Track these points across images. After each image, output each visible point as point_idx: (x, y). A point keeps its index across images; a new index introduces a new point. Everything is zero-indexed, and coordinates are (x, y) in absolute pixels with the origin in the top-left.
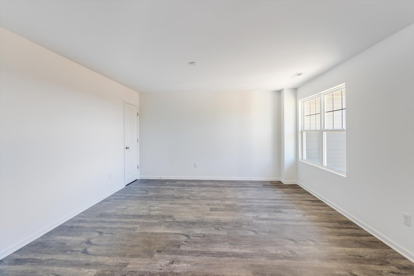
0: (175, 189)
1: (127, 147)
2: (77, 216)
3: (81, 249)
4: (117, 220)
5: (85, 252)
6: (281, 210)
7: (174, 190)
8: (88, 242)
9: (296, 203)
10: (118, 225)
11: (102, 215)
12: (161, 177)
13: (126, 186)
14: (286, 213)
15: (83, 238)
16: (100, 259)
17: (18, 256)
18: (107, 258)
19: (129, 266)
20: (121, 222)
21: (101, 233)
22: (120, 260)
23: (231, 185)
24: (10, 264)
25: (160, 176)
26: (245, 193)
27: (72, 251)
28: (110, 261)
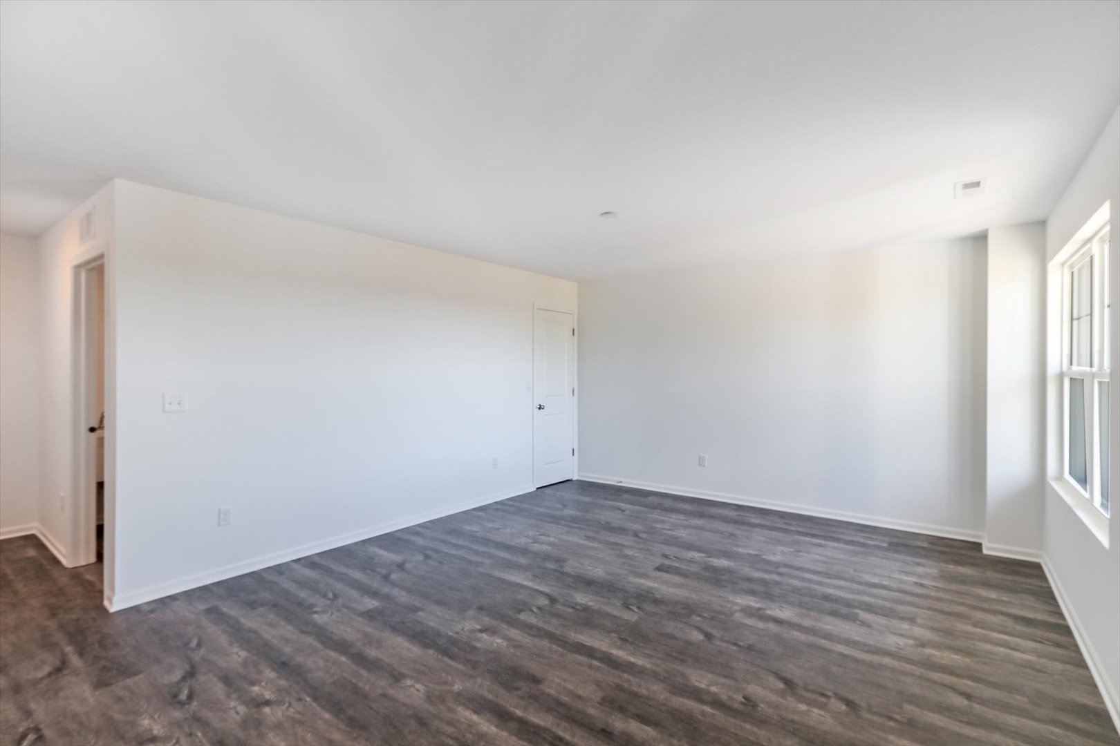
0: (627, 512)
1: (540, 405)
2: (419, 525)
3: (384, 572)
4: (467, 544)
5: (386, 578)
6: (857, 614)
7: (625, 513)
8: (401, 566)
9: (935, 607)
10: (461, 553)
11: (452, 532)
12: (621, 482)
13: (537, 488)
14: (864, 624)
15: (397, 558)
16: (395, 592)
17: (317, 559)
18: (403, 593)
19: (420, 613)
20: (469, 549)
21: (427, 557)
22: (417, 602)
23: (785, 527)
24: (304, 566)
25: (619, 479)
26: (799, 551)
27: (373, 571)
28: (402, 597)
